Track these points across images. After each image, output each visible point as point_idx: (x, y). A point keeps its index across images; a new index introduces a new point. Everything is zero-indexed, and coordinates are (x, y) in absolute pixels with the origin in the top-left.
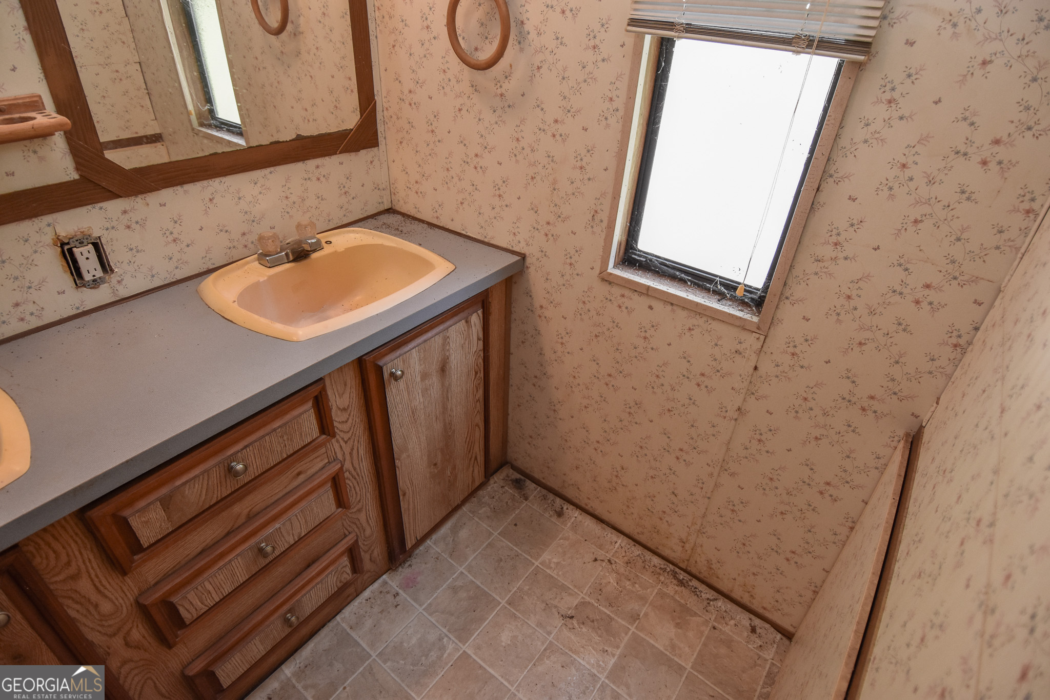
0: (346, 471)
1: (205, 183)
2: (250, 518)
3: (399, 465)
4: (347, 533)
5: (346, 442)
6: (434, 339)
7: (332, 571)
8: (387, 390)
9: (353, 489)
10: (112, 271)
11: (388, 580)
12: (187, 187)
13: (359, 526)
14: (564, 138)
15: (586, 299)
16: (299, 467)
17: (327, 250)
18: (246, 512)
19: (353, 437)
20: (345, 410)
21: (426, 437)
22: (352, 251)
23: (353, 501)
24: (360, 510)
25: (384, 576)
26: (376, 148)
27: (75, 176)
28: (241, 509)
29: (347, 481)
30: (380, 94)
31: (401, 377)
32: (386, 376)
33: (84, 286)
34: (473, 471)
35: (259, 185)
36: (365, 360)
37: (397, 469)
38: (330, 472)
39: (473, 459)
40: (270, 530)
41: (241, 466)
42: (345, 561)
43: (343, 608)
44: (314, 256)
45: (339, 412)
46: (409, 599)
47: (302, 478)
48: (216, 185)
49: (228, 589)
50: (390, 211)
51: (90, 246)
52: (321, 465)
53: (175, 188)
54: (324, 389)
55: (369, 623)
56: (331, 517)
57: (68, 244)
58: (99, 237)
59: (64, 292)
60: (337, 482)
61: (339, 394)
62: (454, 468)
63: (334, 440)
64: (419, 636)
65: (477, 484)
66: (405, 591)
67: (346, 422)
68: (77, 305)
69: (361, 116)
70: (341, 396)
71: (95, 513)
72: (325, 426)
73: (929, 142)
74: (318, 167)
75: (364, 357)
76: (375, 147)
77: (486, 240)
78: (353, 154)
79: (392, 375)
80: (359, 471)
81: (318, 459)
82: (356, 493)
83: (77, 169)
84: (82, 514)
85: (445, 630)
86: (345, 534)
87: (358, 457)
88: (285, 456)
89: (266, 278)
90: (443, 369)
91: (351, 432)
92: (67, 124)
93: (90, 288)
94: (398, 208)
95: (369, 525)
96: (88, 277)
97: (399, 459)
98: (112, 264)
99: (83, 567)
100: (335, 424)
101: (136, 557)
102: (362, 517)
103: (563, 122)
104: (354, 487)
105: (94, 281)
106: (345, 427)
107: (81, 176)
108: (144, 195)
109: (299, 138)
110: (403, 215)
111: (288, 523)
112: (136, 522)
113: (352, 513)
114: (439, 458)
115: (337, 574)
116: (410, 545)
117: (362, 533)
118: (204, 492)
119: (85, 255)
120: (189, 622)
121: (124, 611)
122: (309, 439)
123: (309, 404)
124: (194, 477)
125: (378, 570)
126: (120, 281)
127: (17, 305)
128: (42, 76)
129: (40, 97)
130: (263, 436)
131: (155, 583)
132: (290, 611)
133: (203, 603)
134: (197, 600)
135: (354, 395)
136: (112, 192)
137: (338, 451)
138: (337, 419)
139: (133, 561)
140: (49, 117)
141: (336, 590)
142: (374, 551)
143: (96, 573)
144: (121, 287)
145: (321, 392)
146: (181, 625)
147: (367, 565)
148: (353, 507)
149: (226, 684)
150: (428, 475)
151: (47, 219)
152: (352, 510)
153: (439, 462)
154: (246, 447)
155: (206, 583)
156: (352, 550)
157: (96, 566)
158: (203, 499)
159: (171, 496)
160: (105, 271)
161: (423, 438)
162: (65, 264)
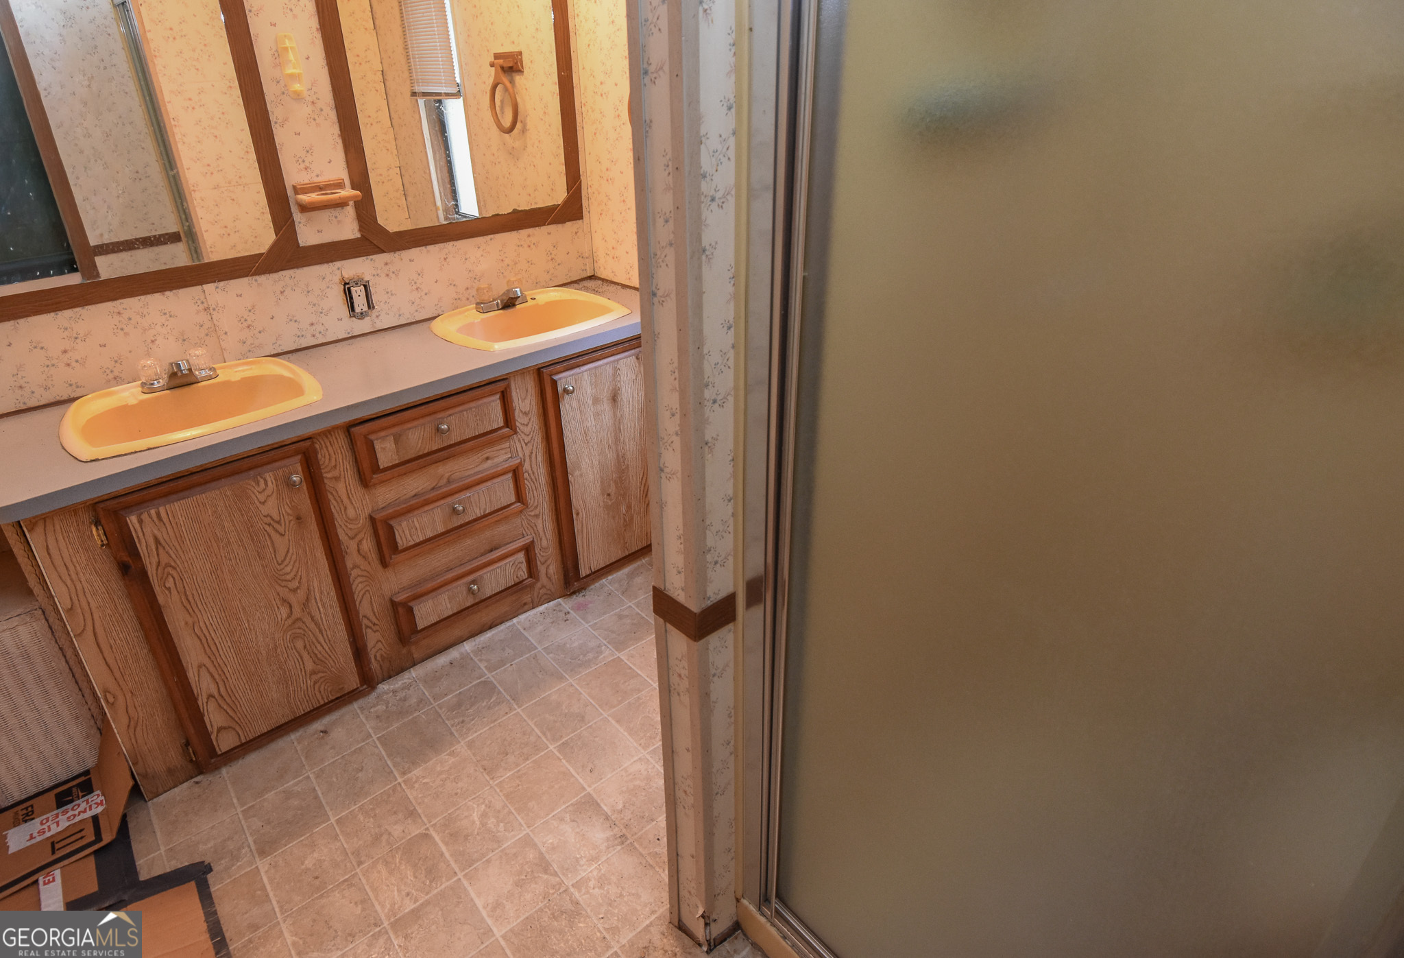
0: (526, 472)
1: (442, 245)
2: (450, 481)
3: (573, 481)
4: (526, 535)
5: (526, 444)
6: (605, 365)
7: (510, 563)
8: (560, 403)
9: (531, 493)
10: (374, 307)
11: (562, 603)
12: (429, 247)
13: (537, 532)
16: (488, 452)
17: (530, 303)
18: (447, 475)
19: (533, 441)
20: (526, 414)
21: (599, 462)
22: (551, 304)
23: (531, 505)
24: (537, 516)
25: (559, 599)
26: (581, 221)
27: (359, 236)
28: (443, 470)
29: (526, 482)
30: (585, 174)
31: (573, 392)
32: (560, 390)
33: (354, 316)
35: (480, 249)
36: (543, 372)
37: (571, 485)
38: (513, 464)
40: (463, 495)
41: (446, 427)
42: (521, 556)
43: (520, 614)
44: (520, 306)
45: (521, 414)
46: (578, 618)
47: (489, 463)
48: (449, 246)
49: (429, 534)
50: (592, 277)
51: (362, 286)
52: (506, 457)
53: (421, 248)
54: (508, 386)
55: (540, 628)
56: (511, 507)
57: (348, 284)
58: (368, 281)
59: (341, 319)
60: (516, 473)
61: (521, 398)
62: (629, 507)
63: (515, 436)
64: (581, 642)
66: (575, 612)
67: (527, 425)
68: (349, 331)
69: (568, 193)
70: (523, 400)
71: (354, 430)
72: (509, 421)
74: (529, 236)
75: (542, 370)
76: (579, 219)
78: (560, 225)
79: (566, 391)
80: (537, 476)
81: (503, 452)
82: (534, 497)
83: (360, 230)
84: (349, 428)
85: (605, 642)
86: (523, 535)
87: (537, 462)
88: (479, 434)
89: (479, 320)
90: (614, 398)
91: (531, 436)
92: (359, 196)
93: (358, 319)
94: (599, 275)
95: (546, 534)
96: (358, 310)
97: (573, 475)
98: (374, 302)
99: (342, 473)
100: (517, 424)
101: (375, 476)
102: (539, 523)
104: (533, 491)
105: (362, 313)
106: (527, 430)
107: (361, 235)
108: (401, 252)
109: (515, 212)
110: (603, 280)
111: (476, 495)
112: (378, 446)
113: (530, 515)
114: (612, 490)
115: (514, 567)
116: (584, 575)
117: (539, 539)
118: (420, 441)
119: (358, 293)
120: (400, 548)
121: (361, 522)
122: (495, 426)
123: (498, 396)
124: (415, 427)
125: (553, 590)
126: (377, 317)
127: (312, 324)
128: (345, 166)
129: (343, 180)
130: (462, 411)
131: (383, 506)
132: (474, 582)
133: (411, 536)
134: (408, 532)
135: (534, 403)
136: (379, 248)
137: (519, 449)
138: (519, 420)
139: (372, 478)
140: (347, 192)
141: (513, 583)
142: (550, 567)
143: (349, 481)
144: (377, 321)
145: (506, 389)
146: (395, 548)
147: (543, 579)
148: (531, 509)
149: (420, 626)
150: (601, 504)
151: (338, 264)
152: (531, 513)
153: (613, 494)
154: (450, 415)
155: (415, 519)
156: (528, 550)
157: (350, 476)
158: (419, 446)
159: (400, 435)
160: (369, 307)
161: (596, 462)
162: (345, 299)
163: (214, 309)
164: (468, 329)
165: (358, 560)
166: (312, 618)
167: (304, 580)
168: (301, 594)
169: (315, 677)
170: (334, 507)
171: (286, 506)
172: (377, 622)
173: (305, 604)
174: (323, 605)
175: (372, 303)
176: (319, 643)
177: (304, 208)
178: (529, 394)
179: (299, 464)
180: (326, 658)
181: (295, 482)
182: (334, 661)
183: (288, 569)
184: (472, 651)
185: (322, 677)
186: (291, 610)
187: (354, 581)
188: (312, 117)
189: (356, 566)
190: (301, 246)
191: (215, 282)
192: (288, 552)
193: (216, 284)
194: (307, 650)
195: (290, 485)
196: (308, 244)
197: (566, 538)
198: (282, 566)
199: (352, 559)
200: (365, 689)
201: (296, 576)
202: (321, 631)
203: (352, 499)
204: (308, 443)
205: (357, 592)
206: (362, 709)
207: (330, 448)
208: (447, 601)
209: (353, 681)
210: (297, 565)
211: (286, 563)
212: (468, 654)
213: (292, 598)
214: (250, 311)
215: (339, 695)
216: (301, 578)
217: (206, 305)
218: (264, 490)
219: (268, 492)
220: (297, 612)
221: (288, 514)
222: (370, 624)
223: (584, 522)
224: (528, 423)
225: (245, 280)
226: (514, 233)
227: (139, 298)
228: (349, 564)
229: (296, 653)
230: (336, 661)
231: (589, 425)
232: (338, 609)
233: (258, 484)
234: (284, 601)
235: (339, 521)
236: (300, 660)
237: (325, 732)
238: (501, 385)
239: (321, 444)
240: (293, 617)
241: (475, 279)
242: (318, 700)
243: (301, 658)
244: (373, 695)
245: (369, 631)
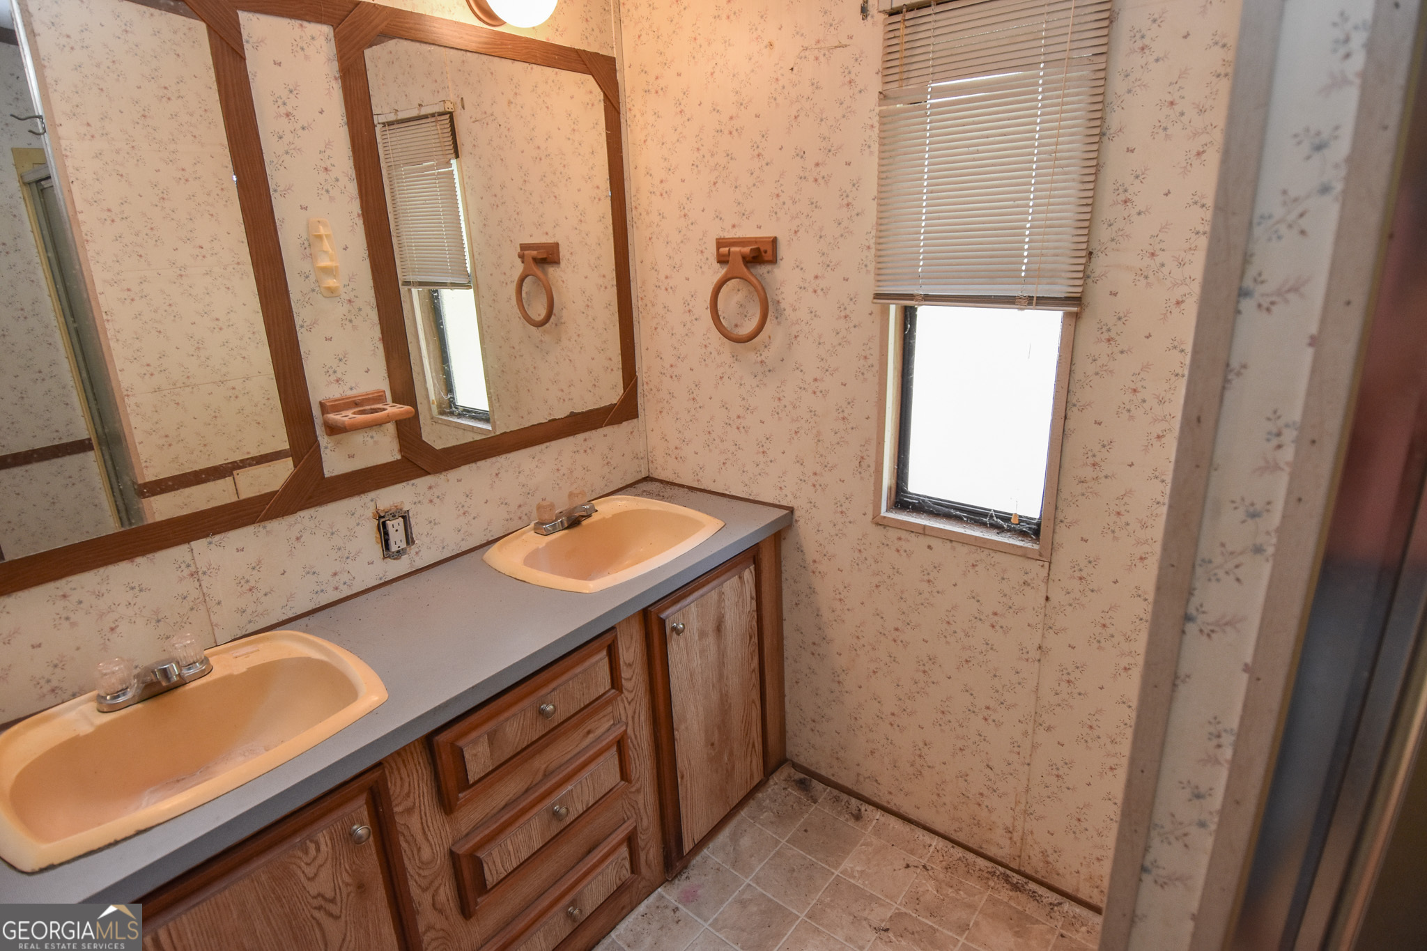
0: (628, 739)
1: (493, 459)
2: (547, 775)
3: (678, 738)
5: (629, 703)
6: (710, 594)
7: (611, 863)
8: (668, 646)
9: (634, 762)
10: (413, 542)
11: (664, 894)
12: (480, 463)
13: (637, 811)
14: (825, 394)
15: (862, 548)
16: (590, 725)
17: (595, 517)
18: (543, 767)
19: (636, 698)
20: (630, 665)
21: (704, 708)
22: (619, 517)
23: (634, 776)
24: (638, 791)
25: (660, 889)
26: (636, 419)
27: (399, 457)
28: (540, 763)
29: (629, 751)
30: (640, 370)
31: (681, 632)
32: (668, 629)
33: (389, 557)
34: (751, 762)
35: (536, 459)
36: (651, 612)
37: (676, 742)
38: (616, 734)
39: (751, 746)
40: (563, 792)
41: (551, 707)
42: (624, 851)
43: (618, 923)
44: (585, 522)
45: (626, 667)
46: (691, 914)
47: (591, 737)
48: (502, 460)
49: (523, 855)
50: (648, 479)
51: (401, 519)
52: (606, 726)
53: (470, 465)
54: (616, 638)
56: (614, 790)
57: (383, 517)
58: (408, 511)
59: (372, 563)
60: (620, 745)
61: (626, 647)
62: (731, 754)
63: (620, 698)
65: (756, 781)
66: (685, 906)
67: (631, 679)
68: (381, 575)
69: (624, 391)
70: (628, 649)
71: (439, 738)
72: (616, 680)
73: (1150, 369)
74: (585, 440)
75: (650, 609)
76: (634, 418)
77: (751, 498)
78: (616, 426)
79: (674, 629)
80: (640, 743)
81: (605, 719)
82: (636, 767)
83: (400, 451)
84: (430, 738)
85: (737, 947)
86: (624, 819)
87: (640, 724)
88: (582, 706)
90: (719, 629)
91: (634, 692)
92: (407, 412)
93: (394, 559)
94: (655, 475)
95: (646, 813)
96: (394, 548)
98: (414, 536)
99: (418, 800)
100: (623, 680)
101: (461, 795)
102: (640, 798)
103: (822, 380)
104: (635, 760)
105: (398, 552)
106: (630, 686)
107: (402, 456)
108: (447, 472)
109: (573, 415)
110: (661, 481)
111: (579, 786)
112: (468, 752)
113: (630, 792)
114: (716, 737)
115: (616, 866)
116: (687, 849)
117: (640, 820)
118: (519, 732)
119: (395, 527)
120: (487, 886)
121: (439, 862)
122: (602, 691)
123: (604, 653)
124: (514, 715)
125: (653, 878)
126: (417, 553)
127: (335, 574)
128: (386, 375)
129: (384, 392)
130: (568, 681)
131: (467, 831)
132: (572, 902)
133: (503, 866)
134: (499, 860)
135: (638, 650)
136: (423, 469)
137: (622, 712)
138: (624, 674)
139: (458, 799)
141: (615, 888)
142: (651, 852)
143: (425, 809)
144: (417, 559)
145: (613, 641)
146: (481, 888)
147: (644, 870)
148: (634, 783)
150: (705, 757)
151: (372, 495)
152: (632, 789)
153: (716, 742)
154: (554, 690)
155: (509, 842)
156: (630, 838)
157: (426, 803)
158: (517, 740)
159: (495, 731)
160: (408, 543)
161: (701, 709)
162: (378, 536)
163: (204, 573)
164: (532, 560)
165: (433, 918)
170: (407, 853)
171: (343, 873)
175: (412, 538)
177: (333, 430)
178: (634, 639)
179: (364, 805)
181: (360, 837)
188: (348, 318)
189: (429, 928)
190: (326, 476)
191: (207, 536)
193: (209, 539)
195: (352, 842)
196: (336, 473)
197: (669, 812)
203: (429, 834)
204: (375, 775)
207: (403, 771)
208: (542, 938)
214: (254, 568)
217: (193, 569)
218: (315, 859)
219: (319, 861)
221: (346, 885)
223: (689, 785)
224: (633, 676)
225: (249, 530)
226: (571, 438)
227: (96, 571)
228: (421, 926)
231: (695, 664)
233: (306, 852)
235: (411, 869)
238: (609, 637)
239: (391, 767)
241: (529, 494)
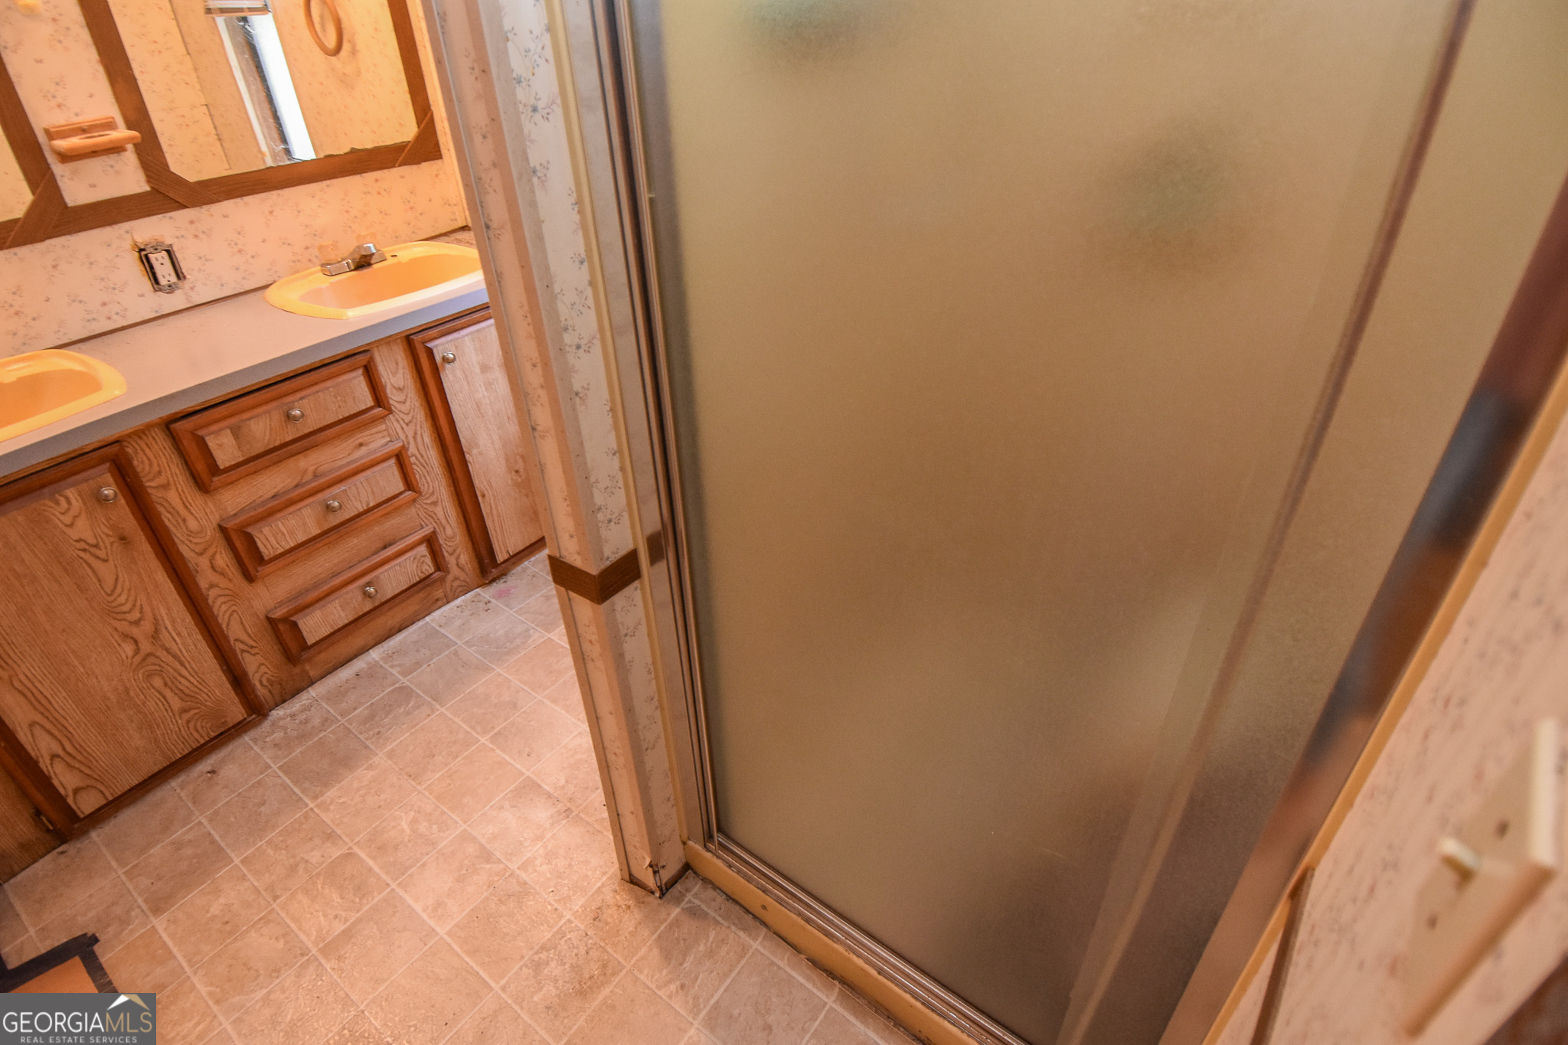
0: (412, 456)
1: (263, 195)
2: (316, 476)
3: (471, 460)
4: (424, 525)
5: (407, 424)
6: (488, 328)
7: (410, 558)
8: (441, 374)
9: (423, 478)
10: (185, 277)
11: (481, 593)
12: (246, 199)
13: (437, 521)
16: (360, 437)
18: (312, 469)
19: (415, 421)
20: (400, 389)
21: (500, 437)
23: (425, 492)
24: (435, 503)
25: (477, 590)
26: (440, 161)
27: (146, 188)
28: (306, 463)
29: (414, 467)
30: (435, 104)
31: (453, 361)
32: (438, 359)
33: (160, 290)
35: (317, 198)
36: (413, 339)
37: (469, 464)
38: (394, 449)
40: (337, 490)
41: (298, 412)
42: (423, 550)
43: (433, 611)
44: (377, 265)
45: (394, 391)
46: (500, 605)
47: (364, 450)
48: (273, 197)
49: (301, 538)
50: (465, 227)
51: (164, 252)
52: (383, 441)
53: (237, 200)
54: (371, 360)
55: (458, 622)
56: (401, 497)
57: (144, 250)
58: (171, 244)
59: (143, 295)
60: (400, 458)
61: (391, 372)
63: (391, 416)
64: (506, 629)
66: (497, 600)
67: (404, 403)
68: (156, 308)
69: (419, 128)
70: (394, 374)
71: (178, 426)
72: (379, 398)
74: (377, 180)
75: (412, 337)
76: (437, 159)
78: (415, 167)
79: (445, 360)
80: (427, 460)
81: (380, 435)
82: (426, 483)
83: (148, 182)
84: (168, 425)
85: (533, 625)
86: (421, 525)
87: (424, 443)
88: (341, 418)
89: (328, 285)
91: (411, 414)
92: (136, 138)
93: (167, 293)
95: (449, 523)
96: (163, 282)
97: (470, 455)
98: (184, 271)
99: (171, 479)
100: (391, 402)
101: (215, 479)
102: (439, 511)
104: (424, 476)
105: (170, 286)
106: (405, 408)
107: (151, 187)
108: (208, 206)
109: (353, 151)
111: (354, 488)
112: (212, 442)
113: (426, 504)
114: (520, 466)
115: (416, 561)
116: (502, 560)
117: (442, 529)
118: (268, 431)
119: (160, 260)
120: (266, 558)
121: (209, 533)
122: (363, 407)
123: (360, 372)
124: (259, 415)
125: (468, 580)
126: (192, 289)
127: (104, 304)
128: (114, 101)
129: (114, 118)
130: (317, 392)
131: (234, 512)
132: (369, 584)
133: (278, 543)
134: (272, 538)
135: (408, 376)
136: (178, 202)
137: (399, 431)
138: (393, 397)
139: (212, 481)
140: (121, 133)
141: (418, 579)
142: (459, 556)
143: (182, 487)
144: (194, 293)
145: (369, 362)
146: (260, 559)
147: (454, 571)
148: (426, 497)
149: (310, 641)
150: (510, 482)
151: (124, 226)
152: (425, 501)
153: (521, 470)
154: (301, 399)
155: (279, 523)
156: (431, 541)
157: (182, 482)
158: (267, 438)
159: (239, 428)
160: (179, 277)
161: (496, 437)
162: (143, 269)
165: (215, 578)
166: (168, 651)
167: (147, 609)
168: (147, 626)
169: (186, 716)
170: (167, 519)
171: (103, 527)
172: (254, 644)
173: (155, 636)
174: (179, 634)
175: (182, 272)
176: (183, 677)
177: (65, 157)
178: (401, 366)
179: (109, 474)
180: (196, 693)
181: (106, 496)
182: (207, 694)
183: (122, 599)
184: (381, 659)
185: (196, 714)
186: (137, 645)
187: (214, 602)
188: (58, 38)
189: (212, 586)
190: (69, 206)
192: (117, 580)
194: (169, 688)
195: (102, 500)
196: (80, 203)
197: (474, 524)
198: (113, 597)
199: (205, 579)
200: (254, 719)
201: (134, 606)
202: (182, 664)
203: (191, 508)
204: (115, 448)
205: (221, 614)
206: (255, 740)
207: (147, 451)
208: (339, 608)
209: (236, 712)
210: (133, 593)
211: (118, 590)
212: (376, 662)
213: (135, 631)
214: (14, 294)
215: (223, 730)
216: (142, 608)
218: (68, 510)
219: (74, 511)
220: (146, 647)
221: (108, 536)
222: (246, 648)
223: (492, 502)
224: (405, 400)
226: (356, 178)
228: (203, 584)
229: (156, 693)
230: (209, 694)
231: (481, 396)
232: (200, 637)
233: (58, 504)
234: (126, 636)
235: (179, 536)
236: (162, 700)
237: (213, 772)
238: (362, 359)
239: (134, 447)
240: (142, 653)
241: (315, 235)
242: (196, 739)
243: (164, 697)
244: (266, 725)
245: (246, 655)
